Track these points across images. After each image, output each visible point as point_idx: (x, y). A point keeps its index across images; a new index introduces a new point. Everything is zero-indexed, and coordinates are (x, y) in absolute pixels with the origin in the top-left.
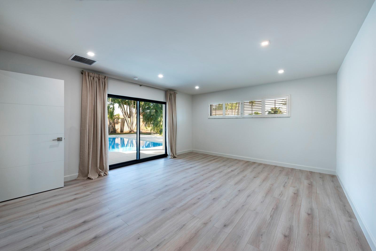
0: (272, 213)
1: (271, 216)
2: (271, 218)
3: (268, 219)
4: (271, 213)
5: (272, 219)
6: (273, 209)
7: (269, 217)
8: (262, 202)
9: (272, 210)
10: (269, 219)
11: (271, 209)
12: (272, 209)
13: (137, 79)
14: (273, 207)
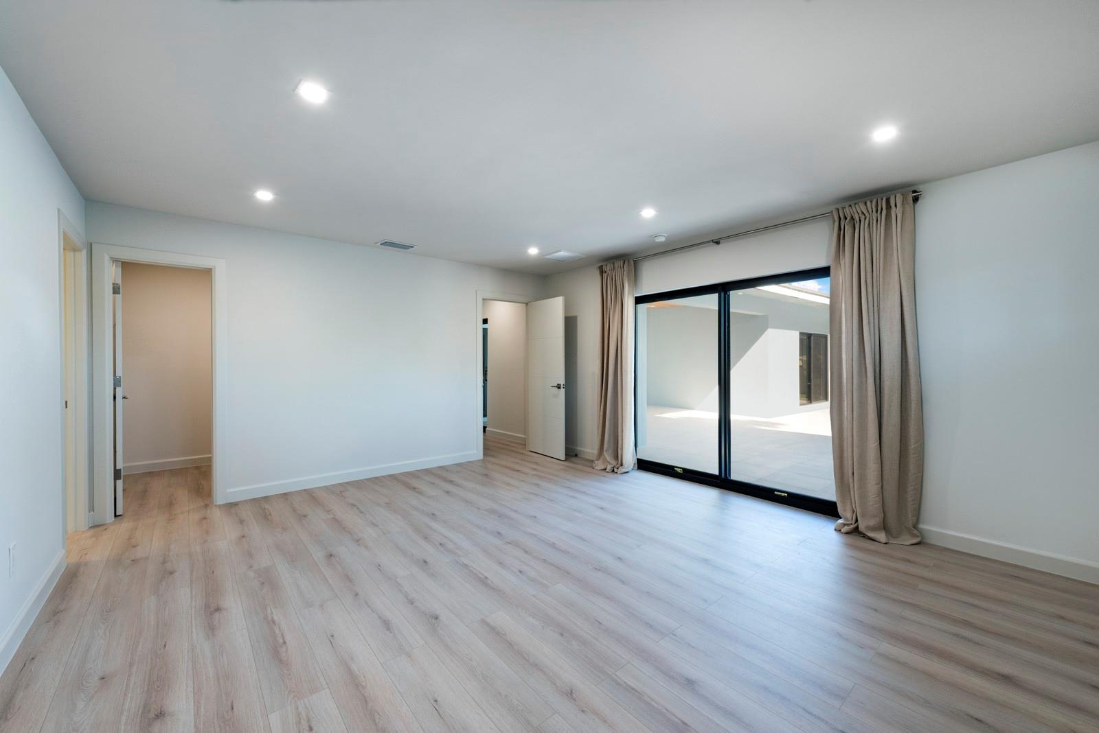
0: (277, 631)
1: (274, 622)
2: (270, 619)
3: (274, 612)
4: (279, 628)
5: (266, 618)
6: (285, 643)
7: (276, 618)
8: (332, 636)
9: (283, 638)
10: (272, 613)
11: (288, 638)
12: (287, 641)
13: (662, 239)
14: (287, 649)
